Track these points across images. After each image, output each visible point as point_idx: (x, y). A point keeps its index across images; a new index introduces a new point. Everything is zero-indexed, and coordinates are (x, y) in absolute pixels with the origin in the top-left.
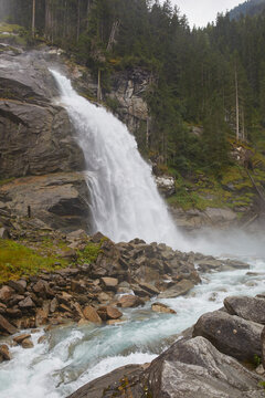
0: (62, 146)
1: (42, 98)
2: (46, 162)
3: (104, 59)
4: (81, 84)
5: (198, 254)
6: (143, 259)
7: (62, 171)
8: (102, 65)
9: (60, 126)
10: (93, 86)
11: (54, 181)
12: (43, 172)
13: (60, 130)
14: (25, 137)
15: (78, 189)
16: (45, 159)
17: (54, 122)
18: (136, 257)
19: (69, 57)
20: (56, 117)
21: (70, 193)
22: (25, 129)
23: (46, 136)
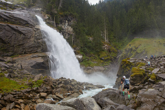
0: (39, 43)
1: (31, 25)
2: (32, 49)
3: (56, 12)
4: (48, 21)
5: (87, 83)
6: (61, 85)
7: (38, 52)
8: (56, 14)
9: (38, 36)
10: (52, 22)
11: (34, 56)
12: (30, 52)
13: (38, 37)
14: (24, 39)
15: (44, 59)
16: (31, 47)
17: (36, 34)
18: (59, 84)
19: (44, 11)
20: (37, 32)
21: (40, 60)
22: (24, 36)
23: (32, 39)
